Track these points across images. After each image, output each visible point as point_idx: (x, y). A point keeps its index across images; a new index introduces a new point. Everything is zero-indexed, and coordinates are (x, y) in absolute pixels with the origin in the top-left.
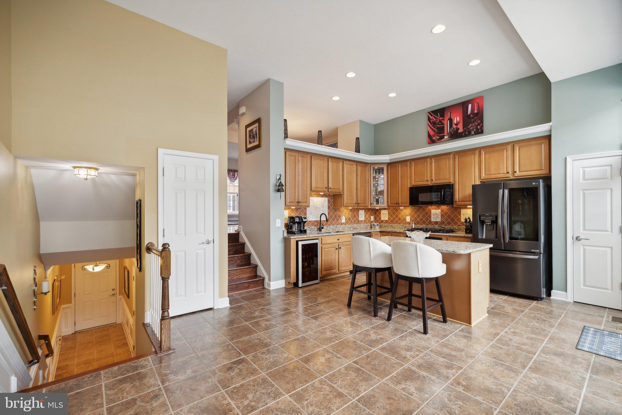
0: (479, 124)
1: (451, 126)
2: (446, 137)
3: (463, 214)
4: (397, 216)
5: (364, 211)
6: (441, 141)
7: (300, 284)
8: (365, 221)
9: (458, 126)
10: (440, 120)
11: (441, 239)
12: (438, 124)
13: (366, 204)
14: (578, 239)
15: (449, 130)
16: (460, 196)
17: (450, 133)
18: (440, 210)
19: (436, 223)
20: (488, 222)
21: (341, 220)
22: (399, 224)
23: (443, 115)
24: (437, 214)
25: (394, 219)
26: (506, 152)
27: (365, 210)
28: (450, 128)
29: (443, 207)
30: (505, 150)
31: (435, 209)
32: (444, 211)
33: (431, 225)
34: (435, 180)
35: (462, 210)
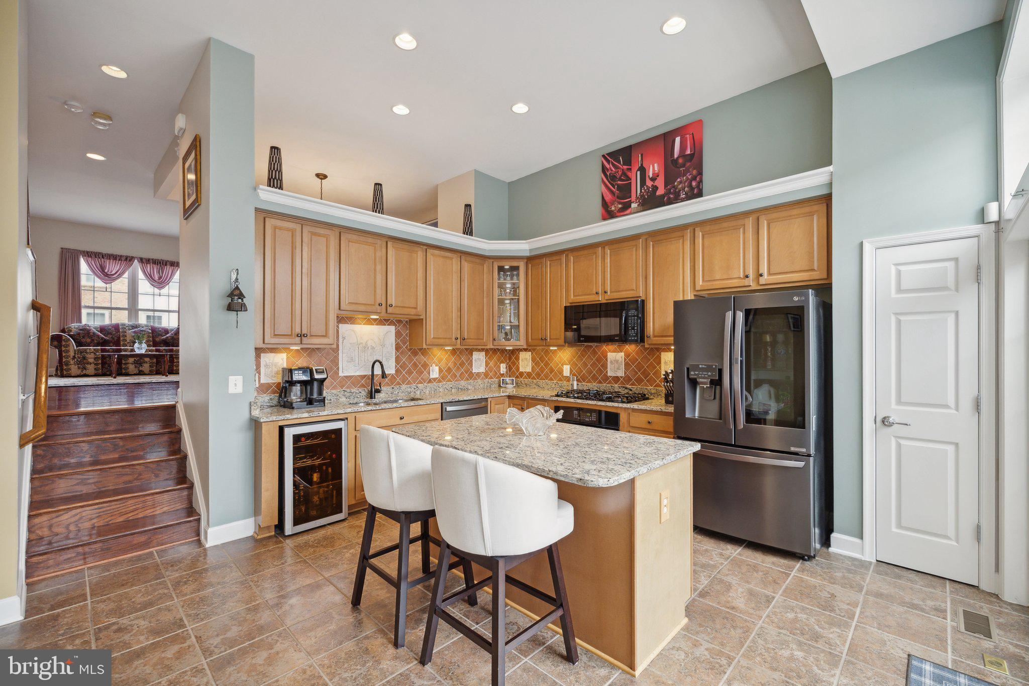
0: (694, 178)
1: (643, 183)
2: (634, 205)
3: (663, 363)
4: (547, 364)
5: (483, 353)
6: (625, 213)
7: (289, 528)
8: (486, 375)
9: (656, 183)
10: (623, 170)
12: (620, 179)
13: (483, 339)
14: (885, 422)
15: (639, 192)
16: (657, 326)
17: (642, 196)
18: (623, 354)
19: (616, 379)
20: (704, 382)
21: (429, 373)
22: (551, 379)
23: (628, 162)
24: (617, 361)
25: (542, 370)
26: (744, 233)
27: (487, 351)
28: (642, 186)
29: (629, 348)
30: (741, 229)
31: (614, 351)
32: (630, 355)
33: (607, 384)
34: (610, 291)
35: (662, 353)
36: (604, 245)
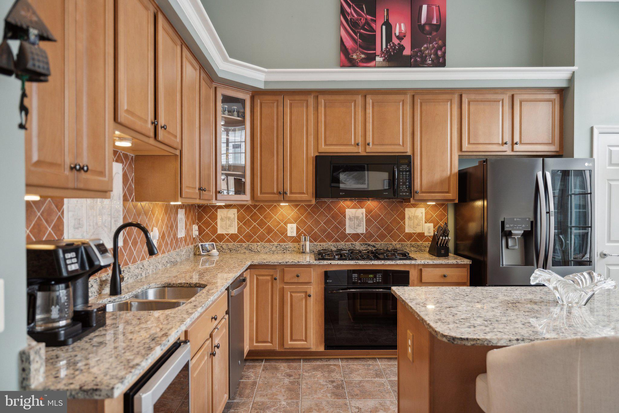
1: (389, 39)
2: (378, 59)
3: (409, 218)
4: (262, 224)
5: (184, 210)
6: (369, 65)
8: (185, 240)
9: (403, 43)
10: (366, 19)
12: (362, 28)
14: (602, 255)
15: (384, 46)
16: (424, 182)
17: (388, 52)
18: (364, 210)
19: (356, 236)
20: (518, 232)
22: (269, 241)
23: (372, 12)
24: (357, 218)
25: (254, 231)
26: (502, 106)
27: (186, 208)
28: (387, 42)
29: (371, 204)
30: (501, 103)
31: (353, 207)
32: (371, 211)
33: (345, 242)
34: (373, 144)
35: (406, 209)
36: (365, 93)
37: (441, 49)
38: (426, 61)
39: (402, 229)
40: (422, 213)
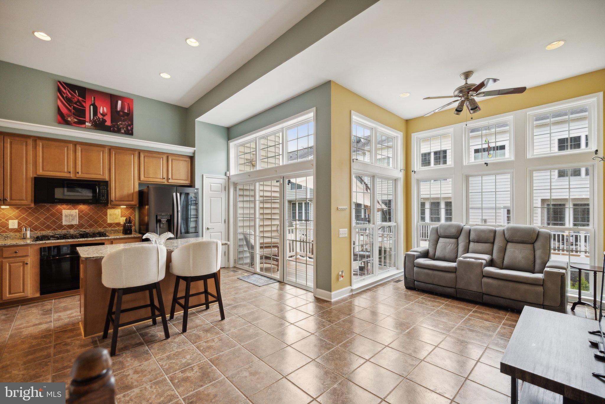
1: (95, 113)
2: (87, 124)
3: (110, 215)
6: (81, 126)
9: (105, 118)
10: (78, 99)
11: (103, 244)
12: (76, 103)
14: (208, 229)
15: (92, 118)
16: (117, 195)
17: (94, 121)
18: (77, 211)
19: (71, 227)
20: (164, 220)
23: (83, 96)
24: (72, 215)
28: (94, 116)
29: (82, 207)
30: (162, 159)
31: (68, 209)
32: (83, 211)
33: (62, 230)
34: (82, 173)
35: (108, 210)
36: (76, 144)
37: (130, 126)
38: (121, 131)
39: (105, 221)
40: (119, 212)
